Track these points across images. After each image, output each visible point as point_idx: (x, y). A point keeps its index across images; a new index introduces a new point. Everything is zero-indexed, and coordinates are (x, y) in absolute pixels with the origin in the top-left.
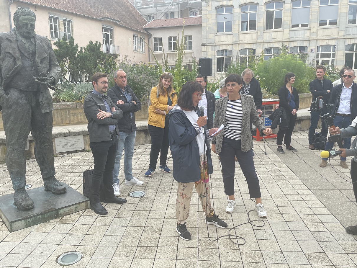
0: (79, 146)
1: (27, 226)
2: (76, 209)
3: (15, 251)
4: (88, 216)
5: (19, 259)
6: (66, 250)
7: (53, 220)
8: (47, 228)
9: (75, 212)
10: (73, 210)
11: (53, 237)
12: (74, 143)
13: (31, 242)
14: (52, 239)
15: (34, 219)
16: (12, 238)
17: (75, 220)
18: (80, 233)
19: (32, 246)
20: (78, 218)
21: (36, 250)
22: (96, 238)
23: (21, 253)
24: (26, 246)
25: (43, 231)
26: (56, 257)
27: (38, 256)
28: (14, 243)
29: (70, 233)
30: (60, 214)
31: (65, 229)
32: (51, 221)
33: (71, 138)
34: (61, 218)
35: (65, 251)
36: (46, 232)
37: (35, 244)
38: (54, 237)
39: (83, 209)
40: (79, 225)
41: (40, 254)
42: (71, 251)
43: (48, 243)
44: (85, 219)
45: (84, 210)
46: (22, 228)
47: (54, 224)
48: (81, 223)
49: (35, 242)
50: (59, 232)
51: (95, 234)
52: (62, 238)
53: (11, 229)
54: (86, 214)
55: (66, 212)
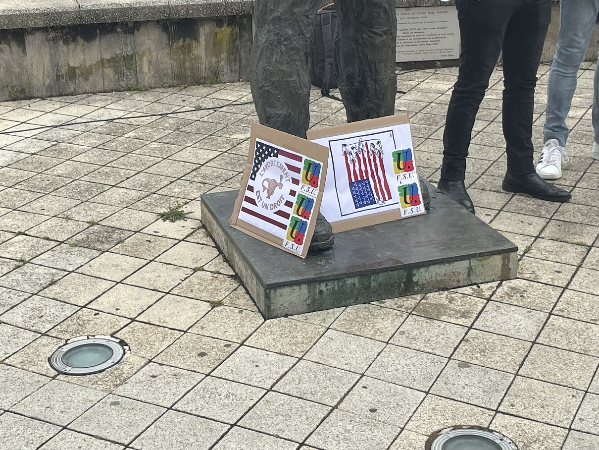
0: (444, 44)
1: (316, 305)
2: (469, 275)
3: (288, 387)
4: (513, 308)
5: (305, 418)
6: (454, 419)
7: (393, 298)
8: (379, 326)
9: (466, 283)
10: (461, 277)
11: (403, 362)
12: (428, 32)
13: (335, 364)
14: (399, 367)
15: (336, 289)
16: (274, 339)
17: (468, 312)
18: (494, 366)
19: (339, 379)
20: (480, 308)
21: (354, 397)
22: (555, 394)
23: (309, 397)
24: (321, 377)
25: (369, 332)
26: (426, 438)
27: (365, 421)
28: (281, 357)
29: (460, 356)
30: (417, 283)
31: (439, 339)
32: (389, 302)
33: (420, 16)
34: (419, 297)
35: (450, 421)
36: (377, 338)
37: (350, 375)
38: (408, 362)
39: (493, 277)
40: (487, 335)
41: (368, 413)
42: (472, 427)
43: (390, 380)
44: (506, 318)
45: (497, 283)
46: (299, 309)
47: (399, 313)
48: (491, 330)
49: (345, 367)
50: (420, 345)
51: (552, 379)
52: (436, 371)
53: (268, 307)
54: (507, 297)
55: (438, 281)
